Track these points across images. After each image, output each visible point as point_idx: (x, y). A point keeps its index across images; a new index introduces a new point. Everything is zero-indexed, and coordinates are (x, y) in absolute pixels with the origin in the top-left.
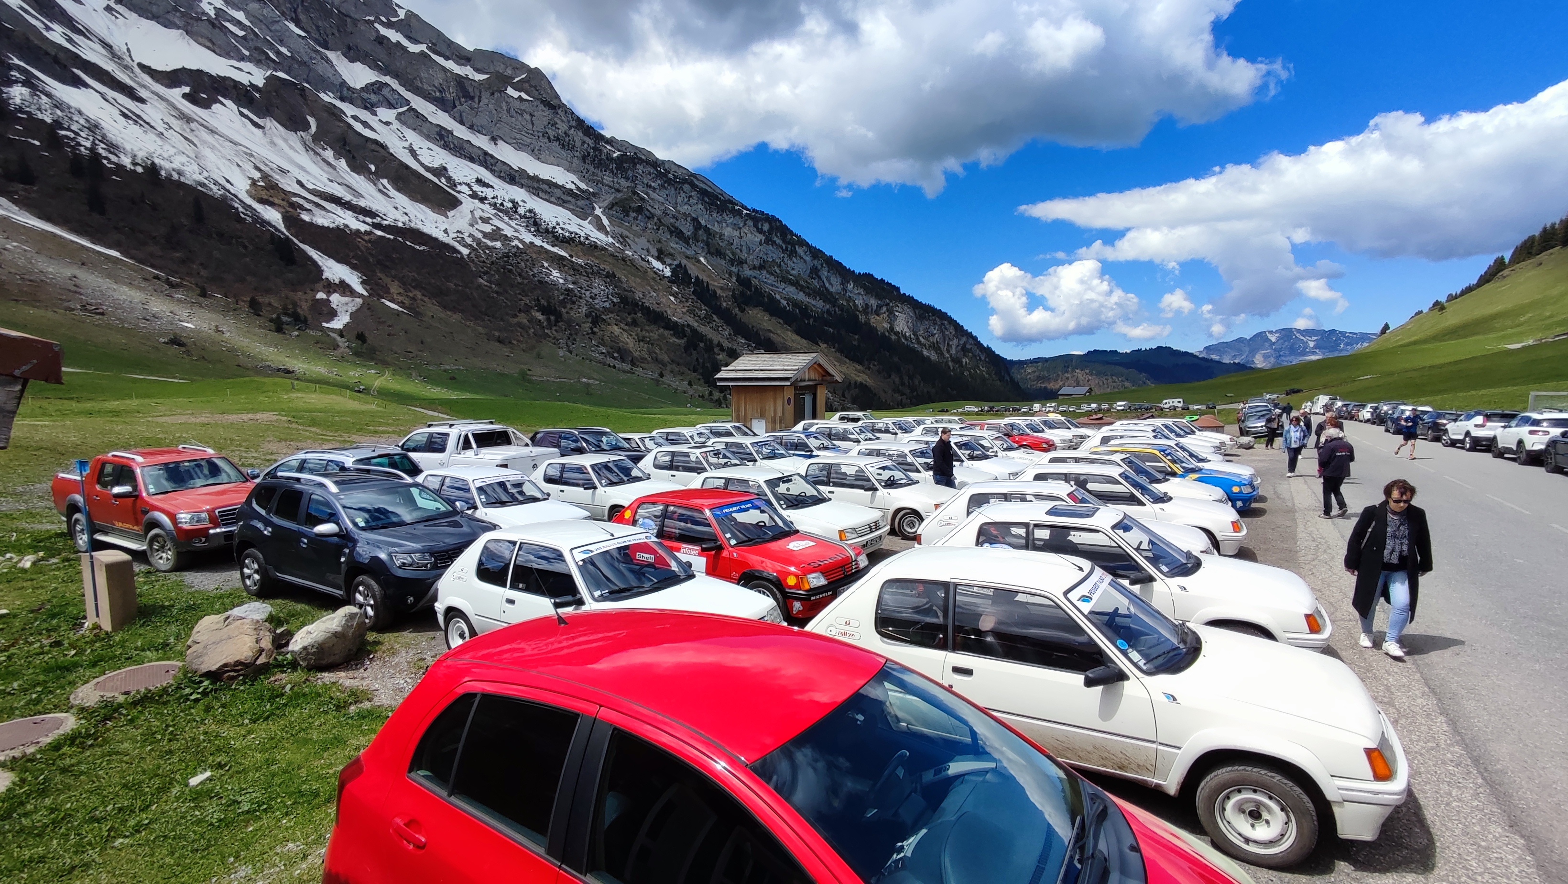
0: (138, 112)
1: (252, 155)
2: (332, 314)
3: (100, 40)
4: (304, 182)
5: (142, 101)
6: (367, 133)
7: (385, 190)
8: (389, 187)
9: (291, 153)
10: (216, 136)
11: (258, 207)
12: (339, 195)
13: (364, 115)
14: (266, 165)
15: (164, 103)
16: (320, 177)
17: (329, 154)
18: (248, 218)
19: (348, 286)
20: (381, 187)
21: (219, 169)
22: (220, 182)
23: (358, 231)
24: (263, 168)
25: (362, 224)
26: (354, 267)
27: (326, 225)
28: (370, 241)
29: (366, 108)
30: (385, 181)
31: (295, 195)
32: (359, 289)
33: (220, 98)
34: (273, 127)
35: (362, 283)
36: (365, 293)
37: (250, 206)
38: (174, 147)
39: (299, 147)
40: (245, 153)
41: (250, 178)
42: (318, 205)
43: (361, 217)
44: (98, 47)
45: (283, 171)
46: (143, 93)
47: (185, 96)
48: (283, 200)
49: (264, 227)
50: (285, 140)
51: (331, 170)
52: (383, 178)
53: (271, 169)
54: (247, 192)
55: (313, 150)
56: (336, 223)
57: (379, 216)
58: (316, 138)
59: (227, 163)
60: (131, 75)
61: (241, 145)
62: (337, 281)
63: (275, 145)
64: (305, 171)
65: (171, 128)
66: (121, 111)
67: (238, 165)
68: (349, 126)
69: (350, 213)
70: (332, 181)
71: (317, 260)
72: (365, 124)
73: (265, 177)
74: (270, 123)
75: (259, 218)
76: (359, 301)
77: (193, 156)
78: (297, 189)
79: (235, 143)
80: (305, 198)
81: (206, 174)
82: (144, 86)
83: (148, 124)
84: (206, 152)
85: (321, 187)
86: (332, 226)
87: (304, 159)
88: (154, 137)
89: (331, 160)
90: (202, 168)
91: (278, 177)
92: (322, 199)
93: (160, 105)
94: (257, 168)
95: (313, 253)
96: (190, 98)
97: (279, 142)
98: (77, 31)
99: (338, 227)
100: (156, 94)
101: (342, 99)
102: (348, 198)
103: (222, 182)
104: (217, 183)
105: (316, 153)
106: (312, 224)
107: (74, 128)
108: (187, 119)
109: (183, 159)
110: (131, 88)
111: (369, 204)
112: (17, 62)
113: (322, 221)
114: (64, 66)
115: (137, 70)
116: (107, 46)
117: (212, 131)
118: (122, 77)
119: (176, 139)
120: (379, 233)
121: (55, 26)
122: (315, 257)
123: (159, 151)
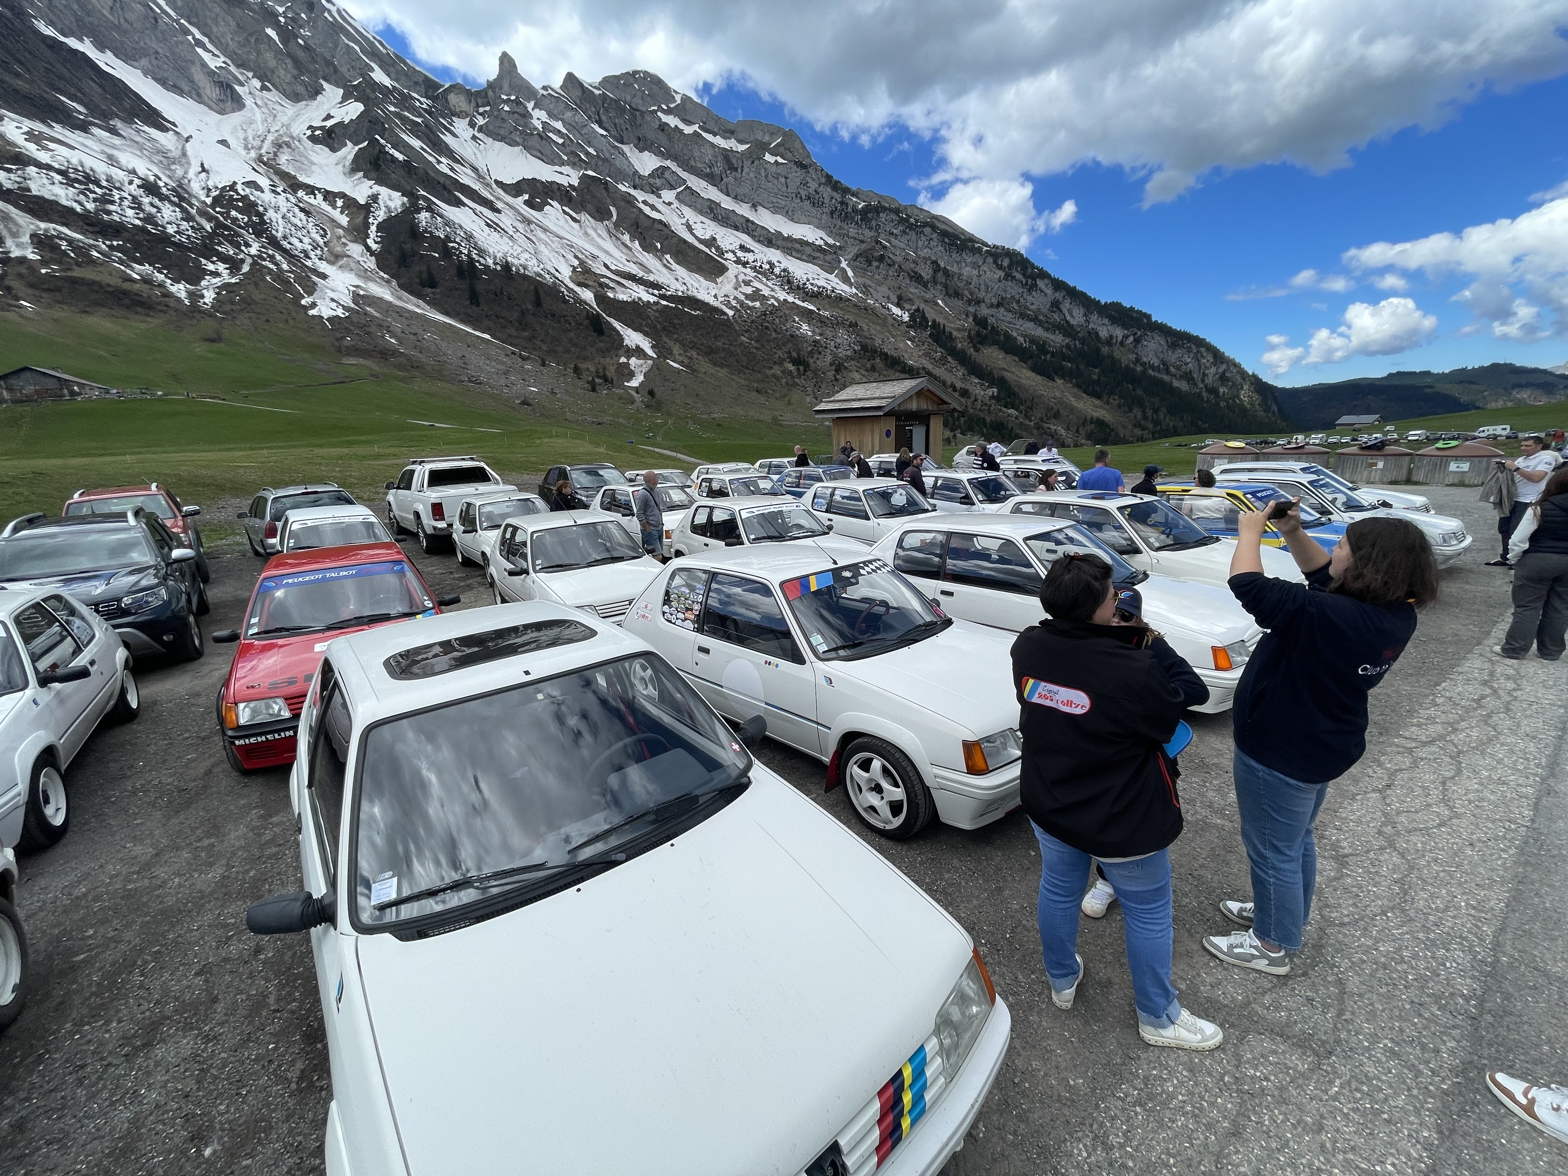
0: (496, 221)
1: (572, 247)
2: (631, 375)
3: (469, 165)
4: (609, 265)
5: (498, 211)
6: (654, 215)
7: (668, 265)
8: (671, 261)
9: (600, 241)
10: (548, 234)
11: (577, 289)
12: (634, 273)
13: (652, 199)
14: (583, 253)
15: (513, 211)
16: (619, 259)
17: (626, 238)
18: (570, 299)
19: (642, 350)
20: (665, 262)
21: (551, 261)
23: (648, 302)
24: (580, 255)
25: (652, 296)
26: (646, 334)
27: (626, 299)
28: (657, 311)
29: (653, 192)
30: (668, 257)
31: (603, 276)
32: (650, 352)
33: (549, 201)
35: (652, 347)
36: (655, 356)
37: (572, 289)
38: (520, 246)
39: (605, 234)
40: (568, 246)
41: (571, 266)
42: (619, 283)
43: (651, 290)
44: (469, 171)
45: (595, 257)
46: (499, 205)
47: (526, 203)
48: (595, 282)
49: (582, 305)
50: (595, 230)
51: (628, 251)
52: (666, 253)
53: (586, 256)
54: (570, 277)
55: (615, 236)
56: (633, 297)
57: (664, 288)
58: (617, 225)
59: (556, 255)
60: (490, 191)
61: (564, 239)
62: (634, 347)
63: (588, 235)
64: (610, 255)
65: (518, 230)
66: (486, 222)
67: (563, 256)
68: (641, 210)
69: (643, 287)
70: (629, 261)
71: (620, 330)
72: (653, 208)
73: (582, 263)
74: (584, 217)
75: (578, 298)
76: (650, 362)
77: (533, 252)
78: (605, 272)
79: (561, 238)
80: (609, 278)
81: (542, 266)
82: (498, 199)
83: (503, 229)
84: (542, 248)
85: (621, 268)
86: (629, 300)
87: (609, 245)
88: (507, 240)
89: (628, 243)
90: (539, 262)
91: (591, 263)
92: (622, 277)
93: (510, 213)
94: (576, 257)
95: (617, 325)
96: (529, 203)
97: (591, 232)
98: (457, 161)
99: (634, 300)
100: (507, 204)
101: (635, 187)
102: (641, 274)
103: (553, 271)
104: (549, 273)
105: (618, 238)
106: (615, 300)
107: (457, 240)
108: (528, 222)
109: (527, 255)
110: (491, 202)
111: (657, 278)
112: (422, 193)
113: (622, 296)
114: (450, 192)
115: (494, 186)
116: (475, 169)
117: (545, 230)
118: (485, 194)
119: (522, 240)
120: (664, 303)
121: (443, 160)
122: (618, 328)
123: (511, 251)
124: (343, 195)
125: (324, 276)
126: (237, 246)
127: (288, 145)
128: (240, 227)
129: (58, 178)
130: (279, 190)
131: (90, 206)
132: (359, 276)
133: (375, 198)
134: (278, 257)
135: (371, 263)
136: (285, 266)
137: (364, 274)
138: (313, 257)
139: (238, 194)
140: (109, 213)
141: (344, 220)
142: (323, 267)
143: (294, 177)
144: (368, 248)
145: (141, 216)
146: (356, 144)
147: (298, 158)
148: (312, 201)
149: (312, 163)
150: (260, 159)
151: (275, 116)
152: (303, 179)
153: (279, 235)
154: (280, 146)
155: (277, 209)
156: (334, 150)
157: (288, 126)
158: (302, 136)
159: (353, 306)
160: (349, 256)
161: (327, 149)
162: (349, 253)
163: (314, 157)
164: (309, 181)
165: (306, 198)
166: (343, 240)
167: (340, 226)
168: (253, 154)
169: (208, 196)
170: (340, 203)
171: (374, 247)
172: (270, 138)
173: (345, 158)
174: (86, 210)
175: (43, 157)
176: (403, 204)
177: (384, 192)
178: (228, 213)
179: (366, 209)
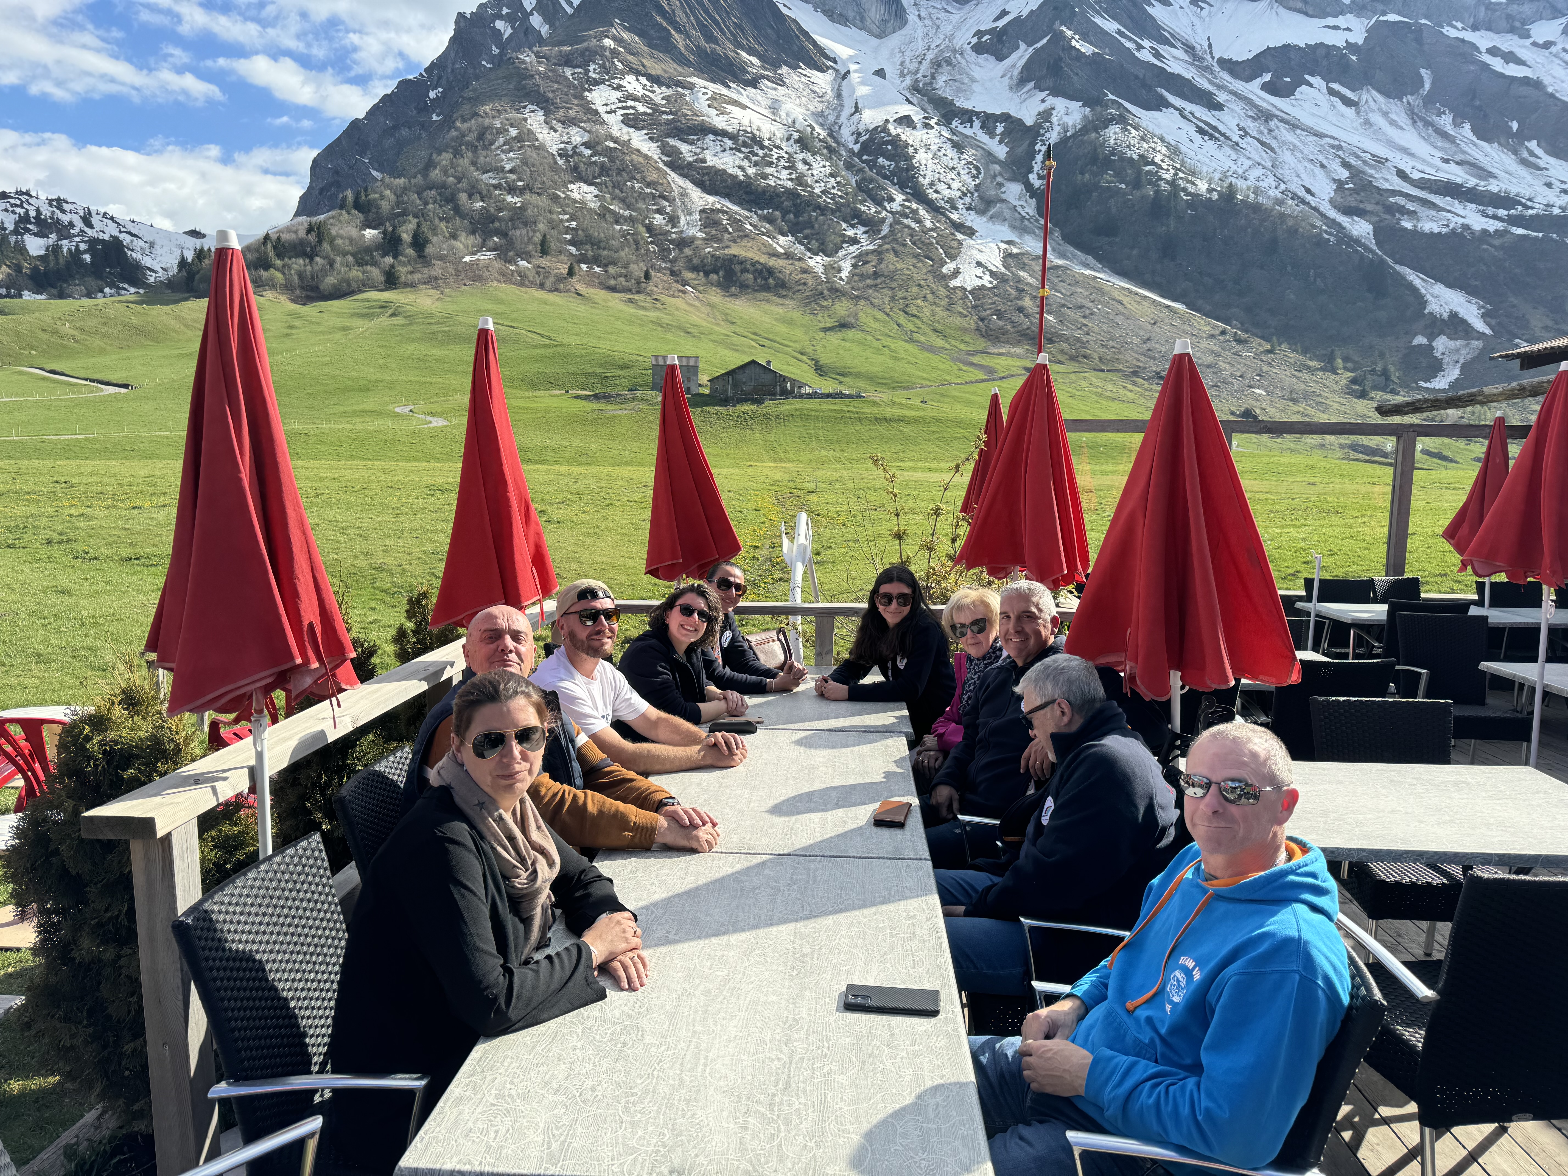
0: (1214, 123)
1: (1340, 148)
2: (1436, 368)
3: (1183, 43)
4: (1408, 171)
5: (1219, 107)
6: (1513, 70)
7: (1531, 159)
8: (1539, 152)
9: (1391, 132)
10: (1299, 132)
11: (1343, 220)
12: (1459, 181)
13: (1508, 42)
14: (1358, 157)
15: (1242, 104)
16: (1429, 159)
17: (1446, 121)
18: (1332, 239)
19: (1464, 322)
20: (1525, 154)
21: (1298, 176)
22: (1300, 194)
23: (1485, 232)
24: (1353, 161)
25: (1492, 221)
26: (1470, 290)
27: (1436, 230)
28: (1502, 247)
29: (1512, 30)
30: (1533, 145)
31: (1394, 193)
32: (1480, 325)
33: (1307, 77)
34: (1370, 100)
35: (1483, 316)
36: (1488, 331)
37: (1334, 220)
38: (1249, 158)
39: (1403, 119)
40: (1333, 147)
41: (1335, 180)
42: (1425, 203)
43: (1491, 211)
44: (1180, 53)
45: (1380, 161)
46: (1222, 97)
47: (1265, 87)
48: (1377, 203)
49: (1352, 247)
50: (1385, 114)
51: (1447, 145)
52: (1529, 140)
53: (1364, 162)
54: (1331, 201)
55: (1422, 119)
56: (1452, 226)
57: (1520, 204)
58: (1429, 101)
59: (1309, 166)
60: (1210, 77)
61: (1327, 136)
62: (1445, 316)
63: (1371, 125)
64: (1412, 155)
65: (1247, 134)
66: (1197, 127)
67: (1322, 166)
68: (1486, 66)
69: (1474, 206)
70: (1446, 161)
71: (1419, 286)
72: (1510, 57)
73: (1355, 173)
74: (1370, 97)
75: (1345, 235)
76: (1477, 344)
77: (1269, 164)
78: (1397, 184)
79: (1320, 135)
80: (1407, 196)
81: (1283, 187)
82: (1220, 87)
83: (1223, 135)
84: (1286, 156)
85: (1431, 174)
86: (1444, 230)
87: (1410, 138)
88: (1227, 150)
89: (1450, 129)
90: (1280, 180)
91: (1372, 172)
92: (1431, 192)
93: (1237, 107)
94: (1346, 165)
95: (1415, 278)
96: (1270, 88)
97: (1377, 119)
98: (1165, 41)
99: (1453, 231)
100: (1234, 93)
101: (1475, 28)
102: (1472, 182)
103: (1302, 193)
104: (1294, 196)
105: (1428, 124)
106: (1416, 234)
107: (1157, 160)
108: (1265, 116)
109: (1258, 172)
110: (1211, 94)
111: (1503, 187)
112: (1111, 96)
113: (1429, 226)
114: (1150, 89)
115: (1217, 68)
116: (1189, 49)
117: (1294, 125)
118: (1203, 83)
119: (1250, 146)
120: (1520, 231)
121: (1146, 43)
122: (1417, 282)
123: (1234, 167)
124: (1006, 118)
125: (970, 232)
126: (879, 202)
127: (949, 63)
128: (885, 177)
129: (729, 143)
130: (932, 122)
131: (751, 171)
132: (1013, 227)
133: (1046, 115)
134: (922, 212)
135: (1029, 208)
136: (928, 224)
137: (1021, 226)
138: (961, 206)
139: (889, 134)
140: (765, 176)
141: (1001, 151)
142: (972, 220)
143: (952, 103)
144: (1028, 186)
145: (793, 176)
146: (1030, 45)
147: (958, 77)
148: (968, 132)
149: (973, 80)
150: (915, 88)
151: (938, 27)
152: (961, 103)
153: (926, 182)
154: (939, 65)
155: (927, 147)
156: (1000, 58)
157: (951, 38)
158: (965, 46)
159: (1003, 270)
160: (1003, 201)
161: (992, 59)
162: (1003, 196)
163: (977, 73)
164: (968, 105)
165: (961, 128)
166: (999, 179)
167: (996, 161)
168: (908, 81)
169: (856, 143)
170: (1000, 128)
171: (1037, 183)
172: (930, 56)
173: (1014, 66)
174: (746, 176)
175: (719, 122)
176: (1085, 117)
177: (1060, 104)
178: (875, 161)
179: (1034, 132)
